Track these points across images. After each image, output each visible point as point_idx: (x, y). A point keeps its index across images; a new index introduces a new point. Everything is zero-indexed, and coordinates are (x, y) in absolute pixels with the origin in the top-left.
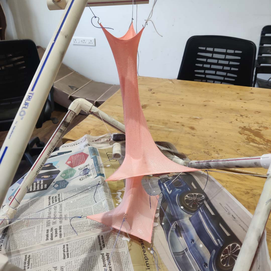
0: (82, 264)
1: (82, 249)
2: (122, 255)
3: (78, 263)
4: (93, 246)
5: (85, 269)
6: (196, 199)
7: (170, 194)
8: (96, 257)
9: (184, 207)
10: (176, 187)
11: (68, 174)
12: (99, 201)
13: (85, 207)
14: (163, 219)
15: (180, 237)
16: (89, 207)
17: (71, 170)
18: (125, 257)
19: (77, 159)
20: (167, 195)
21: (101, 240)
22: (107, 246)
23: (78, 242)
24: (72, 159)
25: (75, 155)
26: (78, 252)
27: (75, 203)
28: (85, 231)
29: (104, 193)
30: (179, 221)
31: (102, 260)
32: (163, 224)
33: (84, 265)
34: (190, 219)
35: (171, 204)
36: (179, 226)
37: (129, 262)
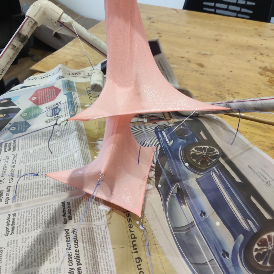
0: (33, 244)
1: (35, 221)
2: (97, 231)
3: (27, 243)
4: (53, 217)
5: (38, 253)
6: (207, 154)
7: (170, 145)
8: (56, 234)
9: (190, 165)
10: (178, 137)
11: (31, 113)
12: (70, 151)
13: (49, 159)
14: (159, 179)
15: (182, 205)
16: (54, 159)
17: (35, 108)
18: (102, 234)
19: (45, 94)
20: (167, 147)
21: (67, 209)
22: (75, 218)
23: (32, 211)
24: (39, 94)
25: (43, 89)
26: (29, 225)
27: (36, 153)
28: (44, 195)
29: (77, 141)
30: (183, 183)
31: (65, 239)
32: (159, 186)
33: (36, 247)
34: (197, 180)
35: (172, 159)
36: (181, 189)
37: (107, 243)
